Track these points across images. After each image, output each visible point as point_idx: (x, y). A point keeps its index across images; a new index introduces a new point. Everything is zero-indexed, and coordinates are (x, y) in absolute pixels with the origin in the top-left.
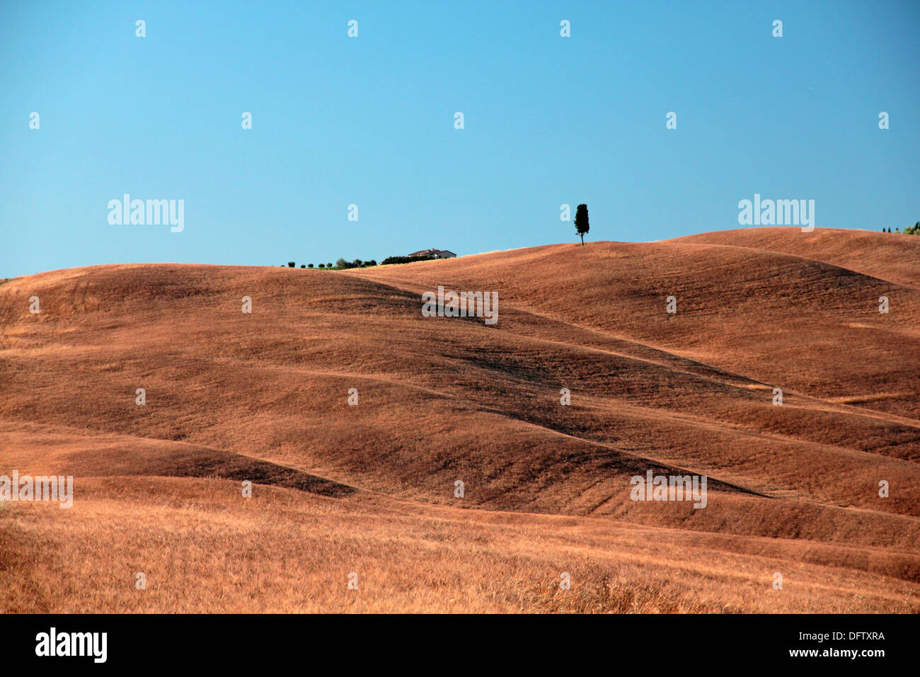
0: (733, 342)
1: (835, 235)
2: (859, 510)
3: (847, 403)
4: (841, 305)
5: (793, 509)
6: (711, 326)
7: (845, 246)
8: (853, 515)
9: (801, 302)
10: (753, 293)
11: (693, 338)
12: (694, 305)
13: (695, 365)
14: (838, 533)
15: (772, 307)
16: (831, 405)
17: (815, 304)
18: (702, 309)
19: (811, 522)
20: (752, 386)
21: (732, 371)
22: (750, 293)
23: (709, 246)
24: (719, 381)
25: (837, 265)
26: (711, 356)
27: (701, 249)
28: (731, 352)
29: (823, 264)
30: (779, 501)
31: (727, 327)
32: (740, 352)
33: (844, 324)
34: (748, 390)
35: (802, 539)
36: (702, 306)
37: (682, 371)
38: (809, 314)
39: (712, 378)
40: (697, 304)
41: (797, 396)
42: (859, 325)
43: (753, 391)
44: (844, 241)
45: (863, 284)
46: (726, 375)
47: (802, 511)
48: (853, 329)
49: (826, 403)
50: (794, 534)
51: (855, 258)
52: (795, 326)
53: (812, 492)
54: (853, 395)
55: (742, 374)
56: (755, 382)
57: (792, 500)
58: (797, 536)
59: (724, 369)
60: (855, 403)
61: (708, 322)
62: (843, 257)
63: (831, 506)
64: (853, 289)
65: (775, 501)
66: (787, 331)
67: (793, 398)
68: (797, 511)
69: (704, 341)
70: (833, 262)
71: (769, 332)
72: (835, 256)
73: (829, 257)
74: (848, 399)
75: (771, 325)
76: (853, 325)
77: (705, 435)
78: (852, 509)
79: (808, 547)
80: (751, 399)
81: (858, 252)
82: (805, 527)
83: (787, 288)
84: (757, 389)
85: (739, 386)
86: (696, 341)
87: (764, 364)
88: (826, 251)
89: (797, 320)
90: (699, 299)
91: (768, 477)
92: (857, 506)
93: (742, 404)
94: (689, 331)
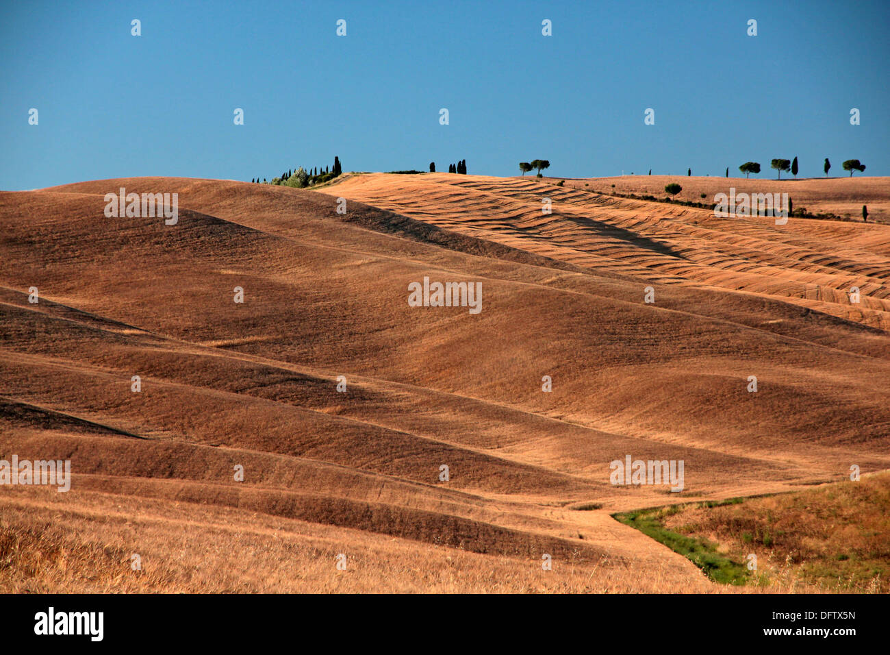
0: (108, 289)
1: (206, 185)
2: (230, 449)
3: (218, 347)
4: (212, 253)
5: (167, 449)
6: (88, 273)
7: (215, 196)
8: (224, 454)
9: (174, 250)
10: (128, 241)
11: (69, 285)
12: (70, 253)
13: (71, 311)
14: (210, 472)
15: (146, 255)
16: (203, 348)
17: (187, 251)
18: (78, 257)
19: (184, 461)
20: (127, 332)
21: (107, 317)
22: (125, 241)
23: (84, 195)
24: (95, 327)
25: (208, 214)
26: (87, 302)
27: (76, 198)
28: (106, 299)
29: (196, 213)
30: (153, 442)
31: (102, 275)
32: (115, 298)
33: (215, 271)
34: (123, 335)
35: (175, 478)
36: (77, 254)
37: (58, 317)
38: (182, 262)
39: (88, 324)
40: (73, 251)
41: (170, 340)
42: (230, 272)
43: (128, 336)
44: (214, 191)
45: (232, 232)
46: (101, 321)
47: (175, 451)
48: (224, 275)
49: (198, 347)
50: (167, 473)
51: (225, 207)
52: (169, 273)
53: (184, 433)
54: (224, 339)
55: (118, 320)
56: (130, 327)
57: (166, 441)
58: (171, 475)
59: (99, 314)
60: (226, 347)
61: (84, 269)
62: (214, 206)
63: (204, 445)
64: (224, 237)
65: (150, 442)
66: (161, 278)
67: (166, 343)
68: (171, 451)
69: (80, 288)
70: (204, 211)
71: (143, 279)
72: (206, 205)
73: (200, 206)
74: (219, 343)
75: (145, 272)
76: (224, 272)
77: (81, 380)
78: (223, 448)
79: (182, 486)
80: (126, 344)
81: (228, 202)
82: (179, 466)
83: (161, 236)
84: (132, 334)
85: (115, 331)
86: (72, 288)
87: (139, 310)
88: (199, 200)
89: (170, 267)
90: (74, 247)
91: (143, 419)
92: (228, 445)
93: (118, 348)
94: (65, 277)
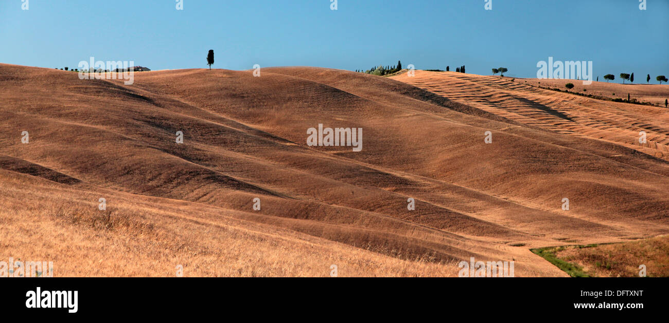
0: (279, 122)
1: (332, 72)
2: (338, 206)
3: (334, 154)
4: (333, 109)
5: (306, 205)
6: (269, 114)
7: (337, 77)
8: (335, 209)
9: (314, 106)
10: (291, 100)
11: (260, 119)
12: (262, 104)
13: (260, 133)
14: (327, 217)
15: (300, 107)
16: (327, 154)
17: (320, 107)
18: (266, 106)
19: (314, 211)
20: (288, 144)
21: (279, 136)
22: (290, 99)
23: (270, 74)
24: (272, 141)
25: (333, 86)
26: (268, 128)
27: (266, 75)
28: (278, 127)
29: (326, 86)
30: (299, 201)
31: (277, 115)
32: (283, 127)
33: (333, 118)
34: (286, 146)
35: (309, 219)
36: (265, 104)
37: (252, 135)
38: (317, 112)
39: (269, 139)
40: (263, 103)
41: (310, 150)
42: (340, 119)
43: (288, 146)
44: (336, 75)
45: (345, 96)
46: (275, 138)
47: (310, 206)
48: (337, 121)
49: (324, 154)
50: (305, 217)
51: (341, 84)
52: (310, 117)
53: (315, 197)
54: (337, 150)
55: (284, 138)
56: (290, 142)
57: (305, 200)
58: (307, 218)
59: (274, 134)
60: (338, 154)
61: (268, 112)
62: (336, 83)
63: (324, 204)
64: (340, 99)
65: (297, 200)
66: (306, 119)
67: (308, 151)
68: (307, 206)
69: (265, 121)
70: (331, 85)
71: (297, 119)
72: (332, 82)
73: (329, 82)
74: (335, 152)
75: (298, 116)
76: (338, 119)
77: (264, 168)
78: (334, 206)
79: (312, 224)
80: (287, 150)
81: (343, 81)
82: (311, 213)
83: (308, 99)
84: (291, 145)
85: (282, 143)
86: (262, 121)
87: (295, 134)
88: (328, 79)
89: (311, 114)
90: (264, 101)
91: (294, 189)
92: (336, 204)
93: (283, 153)
94: (258, 115)
